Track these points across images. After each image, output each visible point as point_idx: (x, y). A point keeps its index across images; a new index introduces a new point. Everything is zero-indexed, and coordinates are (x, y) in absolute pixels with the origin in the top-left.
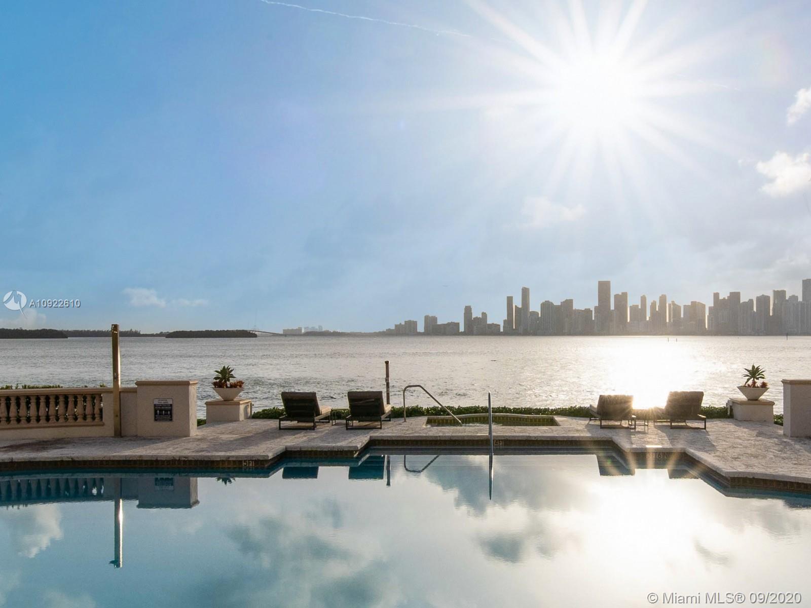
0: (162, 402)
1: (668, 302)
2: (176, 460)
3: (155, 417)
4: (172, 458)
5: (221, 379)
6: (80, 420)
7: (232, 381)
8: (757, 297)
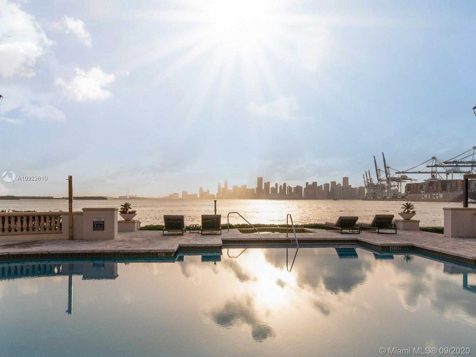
0: (98, 220)
1: (287, 186)
2: (116, 252)
3: (94, 228)
4: (114, 251)
5: (124, 210)
6: (48, 230)
7: (130, 210)
8: (324, 184)
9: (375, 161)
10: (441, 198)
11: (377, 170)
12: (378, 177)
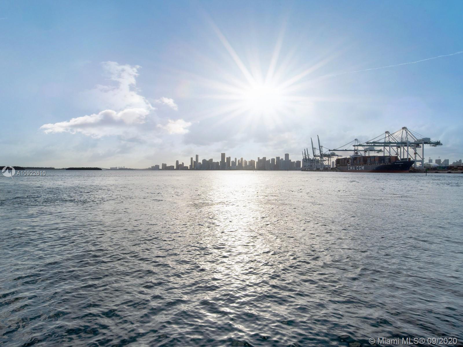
1: (244, 160)
9: (312, 141)
10: (363, 169)
11: (313, 148)
12: (314, 154)
